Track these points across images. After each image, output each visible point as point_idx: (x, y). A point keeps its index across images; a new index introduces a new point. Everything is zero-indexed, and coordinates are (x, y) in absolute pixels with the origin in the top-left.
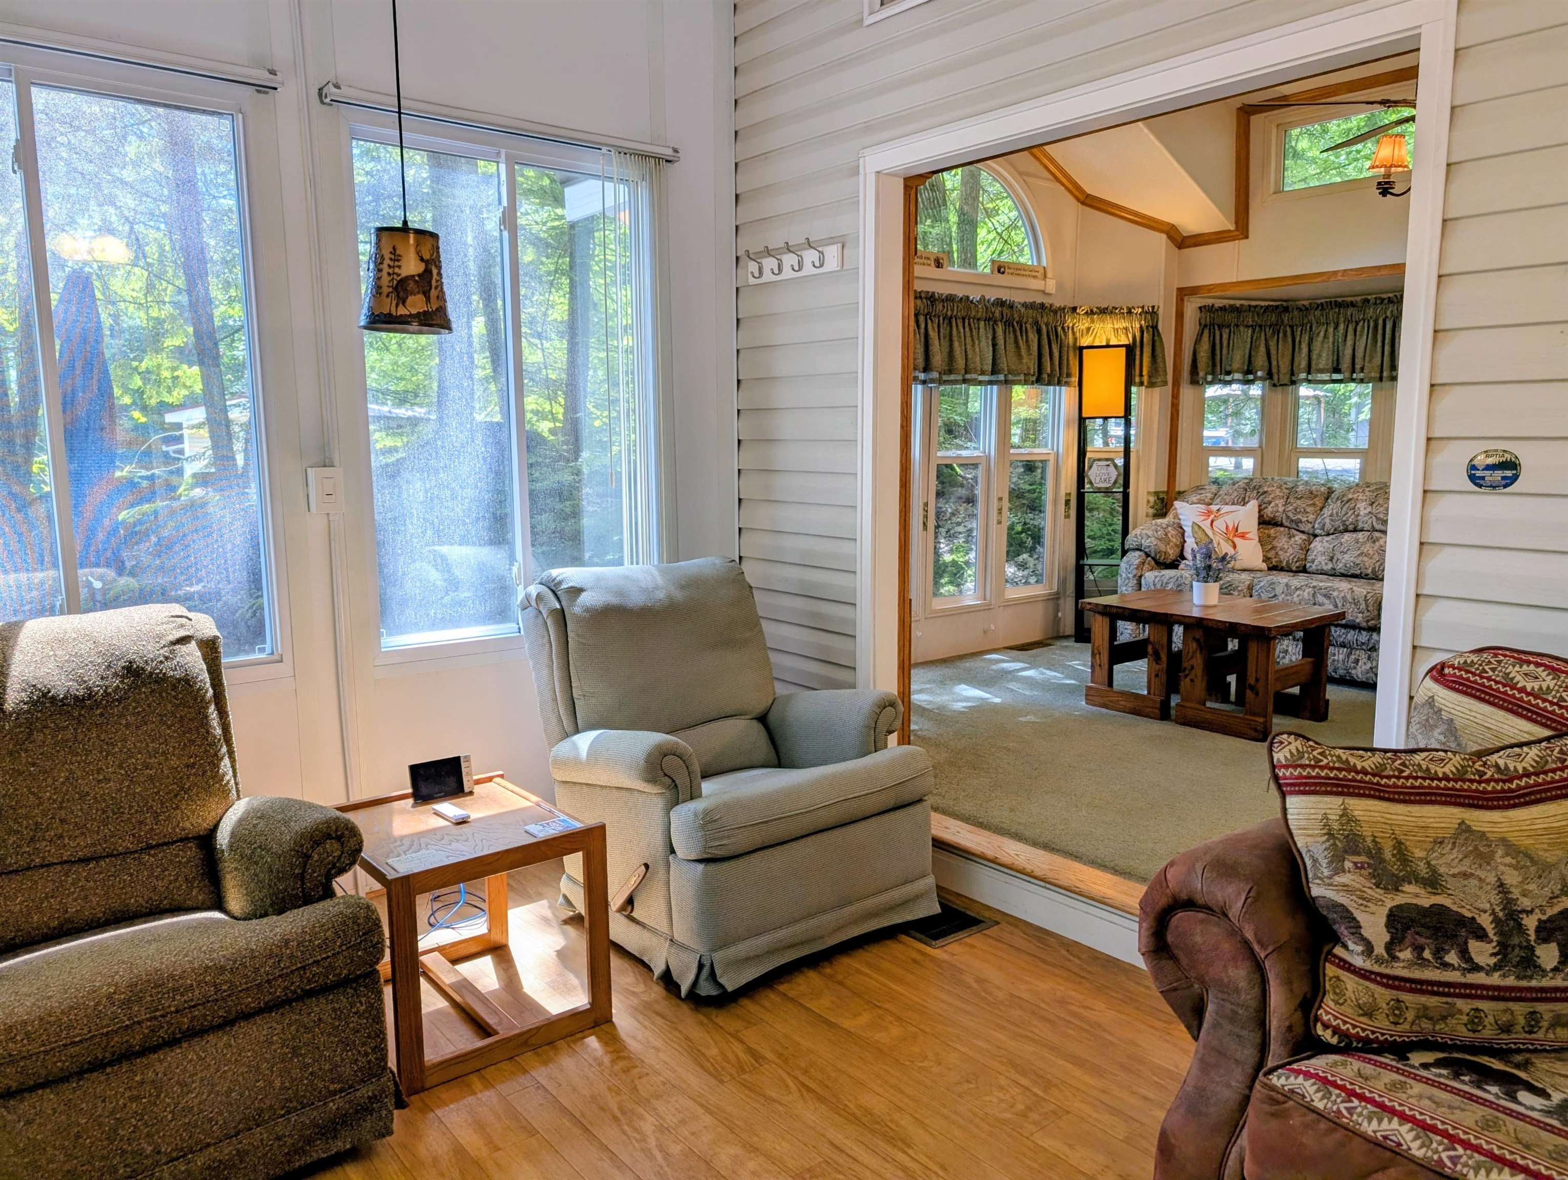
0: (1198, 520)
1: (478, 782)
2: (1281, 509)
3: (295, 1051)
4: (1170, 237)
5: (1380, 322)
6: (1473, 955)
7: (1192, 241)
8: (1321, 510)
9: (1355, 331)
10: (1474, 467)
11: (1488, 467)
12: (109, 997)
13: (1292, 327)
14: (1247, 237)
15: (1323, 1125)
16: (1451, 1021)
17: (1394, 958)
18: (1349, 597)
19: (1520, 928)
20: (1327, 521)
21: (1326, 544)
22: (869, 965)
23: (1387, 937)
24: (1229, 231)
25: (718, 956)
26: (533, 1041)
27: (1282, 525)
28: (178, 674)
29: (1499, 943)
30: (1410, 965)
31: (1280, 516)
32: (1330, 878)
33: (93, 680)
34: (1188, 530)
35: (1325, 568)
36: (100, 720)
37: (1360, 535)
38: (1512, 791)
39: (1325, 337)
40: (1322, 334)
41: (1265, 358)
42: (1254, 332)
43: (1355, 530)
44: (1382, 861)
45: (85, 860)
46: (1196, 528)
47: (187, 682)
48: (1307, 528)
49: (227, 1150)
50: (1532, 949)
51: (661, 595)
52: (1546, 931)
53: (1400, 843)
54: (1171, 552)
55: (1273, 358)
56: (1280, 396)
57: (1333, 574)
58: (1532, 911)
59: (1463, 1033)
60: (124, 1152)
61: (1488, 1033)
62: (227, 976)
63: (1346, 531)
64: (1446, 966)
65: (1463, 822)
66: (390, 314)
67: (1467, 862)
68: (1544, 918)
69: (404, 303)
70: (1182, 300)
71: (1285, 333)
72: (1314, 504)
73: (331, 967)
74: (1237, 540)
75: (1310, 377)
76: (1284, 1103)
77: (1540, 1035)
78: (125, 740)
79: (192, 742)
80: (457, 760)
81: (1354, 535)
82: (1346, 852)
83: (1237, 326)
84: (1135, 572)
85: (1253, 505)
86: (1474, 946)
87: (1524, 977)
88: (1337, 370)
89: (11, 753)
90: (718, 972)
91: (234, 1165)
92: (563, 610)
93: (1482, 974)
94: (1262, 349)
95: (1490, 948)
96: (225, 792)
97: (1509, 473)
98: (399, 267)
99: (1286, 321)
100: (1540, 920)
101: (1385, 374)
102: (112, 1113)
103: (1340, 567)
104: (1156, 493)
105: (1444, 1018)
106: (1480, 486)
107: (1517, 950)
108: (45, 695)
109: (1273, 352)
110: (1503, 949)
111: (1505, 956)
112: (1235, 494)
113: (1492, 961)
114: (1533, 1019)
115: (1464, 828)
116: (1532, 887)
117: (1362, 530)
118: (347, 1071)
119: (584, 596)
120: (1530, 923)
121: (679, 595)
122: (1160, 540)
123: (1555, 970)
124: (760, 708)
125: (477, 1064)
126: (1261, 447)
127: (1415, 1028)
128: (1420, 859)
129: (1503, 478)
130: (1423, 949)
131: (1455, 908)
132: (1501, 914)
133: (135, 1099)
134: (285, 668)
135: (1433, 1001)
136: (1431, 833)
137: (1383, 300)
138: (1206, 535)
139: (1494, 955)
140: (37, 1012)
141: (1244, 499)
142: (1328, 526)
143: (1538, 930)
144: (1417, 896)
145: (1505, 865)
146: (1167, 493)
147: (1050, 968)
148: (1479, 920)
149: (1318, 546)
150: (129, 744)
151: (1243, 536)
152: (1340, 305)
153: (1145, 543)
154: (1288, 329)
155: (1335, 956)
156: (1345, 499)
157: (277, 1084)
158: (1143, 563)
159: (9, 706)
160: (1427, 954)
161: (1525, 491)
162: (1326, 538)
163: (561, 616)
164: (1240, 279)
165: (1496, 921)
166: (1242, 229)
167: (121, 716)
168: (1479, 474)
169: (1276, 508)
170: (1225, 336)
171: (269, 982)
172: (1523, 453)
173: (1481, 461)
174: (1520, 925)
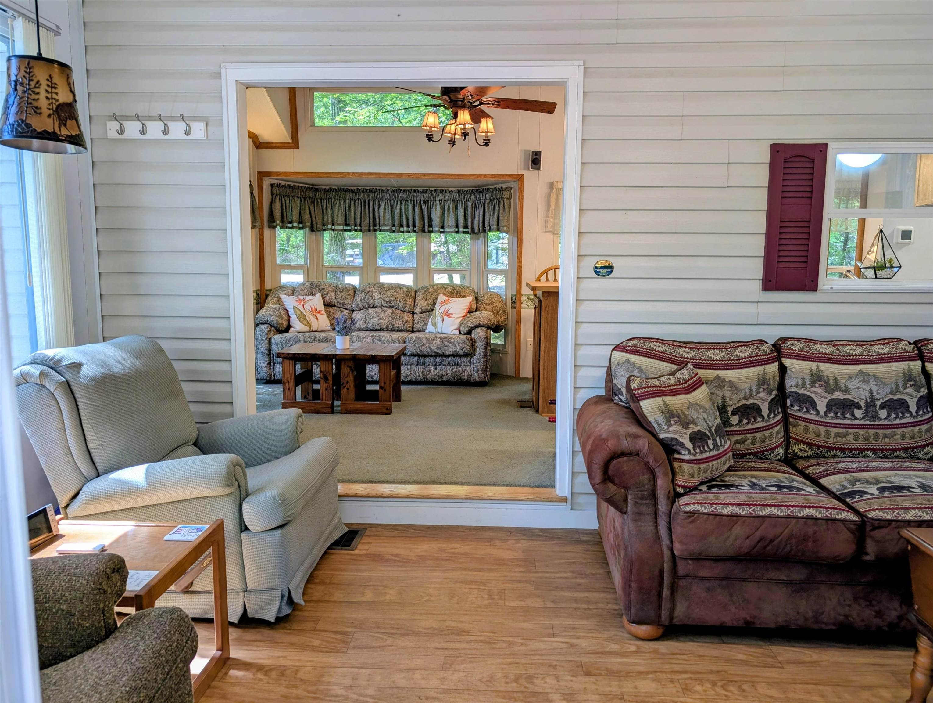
0: (296, 304)
2: (334, 298)
4: (253, 141)
5: (367, 201)
7: (266, 145)
8: (354, 297)
9: (354, 204)
10: (596, 268)
11: (602, 267)
13: (321, 200)
14: (298, 148)
15: (711, 517)
17: (696, 453)
18: (390, 339)
20: (359, 303)
21: (361, 315)
22: (332, 570)
24: (288, 143)
27: (335, 306)
31: (334, 301)
32: (668, 429)
34: (291, 312)
35: (362, 327)
37: (377, 309)
39: (340, 206)
40: (337, 205)
41: (309, 215)
42: (301, 201)
43: (373, 307)
46: (296, 309)
48: (349, 307)
54: (285, 323)
55: (313, 216)
56: (314, 237)
57: (366, 330)
63: (369, 307)
66: (54, 133)
69: (65, 125)
70: (261, 179)
71: (318, 202)
72: (349, 295)
74: (317, 315)
75: (333, 227)
76: (693, 516)
81: (374, 309)
82: (670, 418)
83: (293, 196)
84: (266, 336)
85: (319, 295)
88: (347, 225)
94: (307, 210)
97: (609, 270)
98: (57, 94)
99: (318, 197)
101: (372, 228)
103: (370, 326)
104: (256, 291)
105: (707, 471)
106: (599, 275)
109: (313, 212)
112: (306, 290)
117: (377, 307)
122: (278, 317)
123: (721, 445)
126: (306, 264)
129: (608, 272)
130: (700, 447)
137: (367, 190)
138: (302, 313)
141: (312, 292)
142: (360, 306)
146: (260, 290)
147: (416, 539)
149: (357, 316)
151: (319, 312)
152: (346, 191)
153: (270, 319)
154: (319, 200)
155: (676, 459)
156: (366, 291)
158: (270, 331)
160: (702, 449)
161: (616, 277)
162: (360, 312)
164: (295, 171)
166: (295, 144)
168: (598, 270)
169: (331, 297)
170: (288, 202)
172: (615, 262)
173: (600, 265)
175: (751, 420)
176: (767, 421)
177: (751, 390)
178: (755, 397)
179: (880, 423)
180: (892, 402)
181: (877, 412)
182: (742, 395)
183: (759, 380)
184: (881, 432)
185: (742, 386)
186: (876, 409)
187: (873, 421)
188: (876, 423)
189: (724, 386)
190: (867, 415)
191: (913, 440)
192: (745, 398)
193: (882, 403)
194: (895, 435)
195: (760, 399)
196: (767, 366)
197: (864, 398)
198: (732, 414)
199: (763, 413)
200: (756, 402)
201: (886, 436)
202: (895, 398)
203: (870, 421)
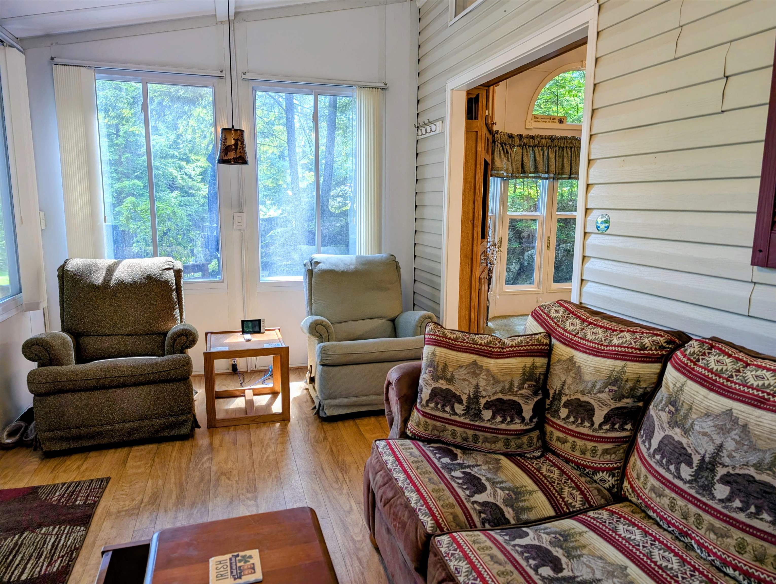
1: (266, 330)
3: (158, 398)
6: (456, 409)
12: (101, 369)
16: (445, 433)
17: (428, 406)
19: (478, 403)
23: (428, 398)
25: (327, 402)
26: (258, 420)
28: (163, 280)
29: (466, 406)
30: (433, 409)
33: (137, 279)
36: (137, 292)
38: (504, 352)
44: (437, 370)
45: (128, 335)
47: (166, 283)
49: (136, 424)
50: (481, 411)
51: (352, 267)
52: (488, 406)
53: (446, 365)
58: (485, 397)
59: (450, 439)
60: (104, 416)
61: (459, 440)
62: (136, 370)
64: (445, 411)
65: (475, 361)
67: (468, 375)
68: (489, 400)
69: (227, 155)
73: (169, 374)
77: (480, 444)
78: (144, 299)
79: (165, 302)
80: (259, 321)
86: (456, 405)
87: (473, 421)
89: (110, 299)
90: (325, 408)
91: (138, 430)
92: (312, 270)
93: (457, 417)
95: (462, 407)
96: (175, 320)
98: (226, 142)
100: (487, 401)
102: (101, 403)
105: (443, 431)
107: (473, 410)
108: (122, 282)
110: (468, 409)
111: (468, 411)
113: (463, 412)
114: (476, 438)
115: (475, 363)
116: (488, 388)
118: (176, 409)
119: (320, 264)
120: (483, 401)
121: (361, 268)
123: (489, 420)
124: (393, 316)
125: (235, 423)
127: (433, 433)
128: (450, 372)
129: (605, 227)
130: (438, 404)
131: (454, 391)
132: (472, 396)
133: (108, 401)
134: (224, 285)
135: (438, 424)
136: (460, 363)
139: (463, 410)
140: (82, 369)
143: (485, 404)
144: (442, 384)
145: (483, 379)
148: (462, 397)
150: (145, 301)
155: (415, 405)
157: (152, 407)
159: (111, 285)
160: (439, 406)
163: (310, 272)
165: (469, 398)
167: (144, 291)
171: (148, 374)
174: (478, 401)
175: (578, 420)
176: (595, 430)
177: (594, 386)
178: (593, 395)
179: (710, 503)
180: (749, 481)
181: (713, 484)
182: (581, 388)
183: (610, 377)
184: (707, 517)
185: (587, 377)
186: (713, 478)
187: (699, 494)
188: (704, 499)
189: (571, 370)
190: (695, 480)
191: (757, 564)
192: (583, 393)
193: (728, 474)
194: (728, 537)
195: (599, 401)
196: (630, 364)
197: (702, 452)
198: (564, 404)
199: (594, 419)
200: (592, 402)
201: (711, 529)
202: (758, 477)
203: (697, 492)
